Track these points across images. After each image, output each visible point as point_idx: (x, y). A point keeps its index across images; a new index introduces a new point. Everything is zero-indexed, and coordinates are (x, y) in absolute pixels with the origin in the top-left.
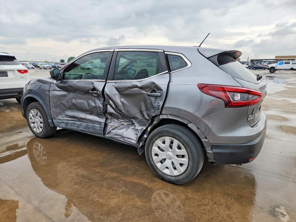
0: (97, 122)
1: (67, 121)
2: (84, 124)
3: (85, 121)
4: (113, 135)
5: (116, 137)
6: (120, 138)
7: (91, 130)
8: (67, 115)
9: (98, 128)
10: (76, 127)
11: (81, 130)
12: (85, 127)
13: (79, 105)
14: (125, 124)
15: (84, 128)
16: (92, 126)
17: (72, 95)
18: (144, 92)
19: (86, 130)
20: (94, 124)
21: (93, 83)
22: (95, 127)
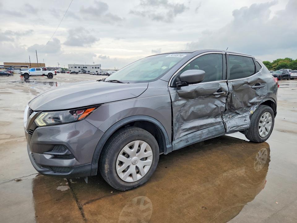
0: (216, 123)
1: (186, 137)
2: (205, 131)
3: (205, 127)
4: (230, 129)
5: (233, 129)
6: (236, 128)
7: (215, 133)
8: (184, 130)
9: (220, 129)
10: (198, 138)
11: (206, 138)
12: (208, 132)
13: (199, 112)
14: (231, 116)
15: (208, 134)
16: (214, 129)
17: (192, 101)
18: (250, 86)
19: (209, 136)
20: (214, 127)
21: (219, 84)
22: (217, 128)
